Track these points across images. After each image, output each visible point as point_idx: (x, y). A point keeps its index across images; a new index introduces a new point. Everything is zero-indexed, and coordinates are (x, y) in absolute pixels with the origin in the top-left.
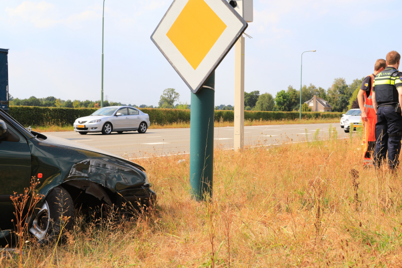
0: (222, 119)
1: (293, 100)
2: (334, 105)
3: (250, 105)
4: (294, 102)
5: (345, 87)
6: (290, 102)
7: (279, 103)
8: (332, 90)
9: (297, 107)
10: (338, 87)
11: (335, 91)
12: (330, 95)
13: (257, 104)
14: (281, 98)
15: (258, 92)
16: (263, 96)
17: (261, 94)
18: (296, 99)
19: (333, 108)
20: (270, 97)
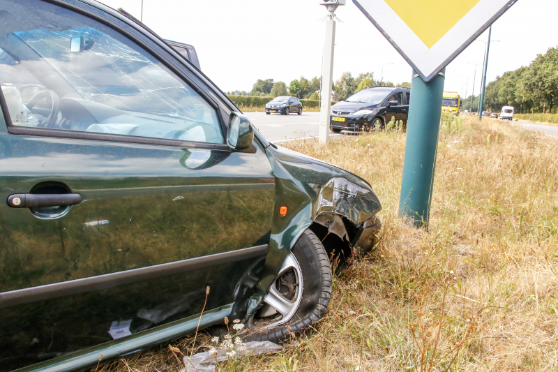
0: (251, 104)
1: (305, 89)
2: (341, 95)
3: (265, 92)
4: (306, 91)
5: (351, 80)
6: (302, 91)
7: (292, 91)
8: (340, 81)
9: (308, 95)
10: (345, 79)
11: (342, 82)
12: (338, 86)
13: (272, 90)
14: (294, 86)
15: (272, 80)
16: (278, 84)
17: (275, 82)
18: (307, 88)
19: (340, 98)
20: (284, 85)
